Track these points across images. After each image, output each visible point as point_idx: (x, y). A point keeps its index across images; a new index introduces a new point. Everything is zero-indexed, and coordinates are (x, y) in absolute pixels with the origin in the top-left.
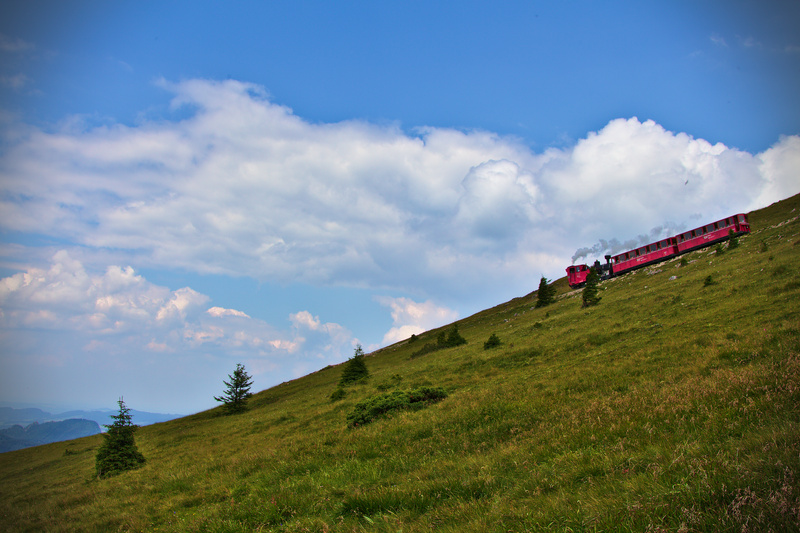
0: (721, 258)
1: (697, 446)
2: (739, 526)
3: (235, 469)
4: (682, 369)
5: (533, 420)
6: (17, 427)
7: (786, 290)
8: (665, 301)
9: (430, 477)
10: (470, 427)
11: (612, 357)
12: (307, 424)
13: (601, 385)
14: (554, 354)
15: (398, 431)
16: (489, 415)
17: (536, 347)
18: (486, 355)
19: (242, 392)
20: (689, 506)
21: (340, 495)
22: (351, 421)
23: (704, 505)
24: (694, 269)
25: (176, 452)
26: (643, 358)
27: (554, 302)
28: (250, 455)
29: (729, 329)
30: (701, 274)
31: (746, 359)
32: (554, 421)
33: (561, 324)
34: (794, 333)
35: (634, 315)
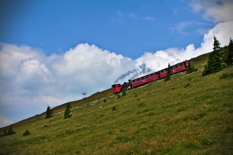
0: (119, 99)
4: (102, 144)
7: (143, 112)
8: (97, 116)
11: (75, 139)
14: (52, 138)
17: (45, 135)
18: (24, 139)
24: (109, 104)
26: (87, 140)
27: (53, 116)
29: (121, 128)
30: (112, 106)
31: (127, 140)
33: (55, 125)
34: (145, 129)
35: (85, 122)
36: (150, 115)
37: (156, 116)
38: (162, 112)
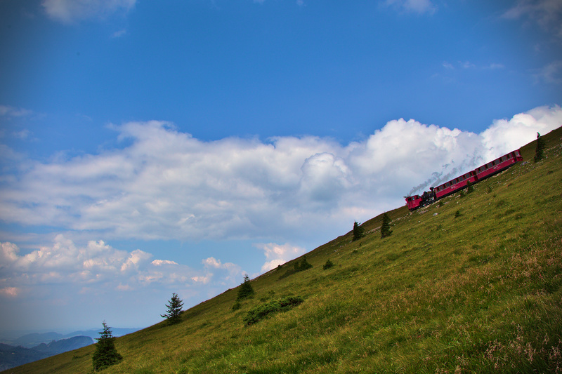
0: (464, 199)
1: (461, 317)
2: (492, 364)
3: (178, 358)
4: (447, 270)
5: (358, 311)
6: (43, 345)
7: (506, 215)
8: (432, 229)
9: (298, 352)
10: (320, 318)
11: (403, 267)
12: (219, 326)
13: (398, 285)
14: (367, 268)
15: (276, 326)
16: (331, 310)
17: (355, 265)
18: (325, 273)
19: (177, 310)
20: (460, 355)
21: (244, 368)
22: (246, 322)
23: (469, 353)
24: (448, 208)
25: (140, 351)
26: (422, 266)
27: (364, 236)
28: (186, 349)
29: (474, 243)
30: (453, 210)
31: (486, 260)
32: (371, 310)
33: (369, 249)
34: (514, 241)
35: (414, 239)
36: (517, 218)
37: (528, 219)
38: (536, 212)
